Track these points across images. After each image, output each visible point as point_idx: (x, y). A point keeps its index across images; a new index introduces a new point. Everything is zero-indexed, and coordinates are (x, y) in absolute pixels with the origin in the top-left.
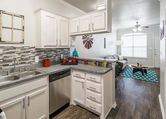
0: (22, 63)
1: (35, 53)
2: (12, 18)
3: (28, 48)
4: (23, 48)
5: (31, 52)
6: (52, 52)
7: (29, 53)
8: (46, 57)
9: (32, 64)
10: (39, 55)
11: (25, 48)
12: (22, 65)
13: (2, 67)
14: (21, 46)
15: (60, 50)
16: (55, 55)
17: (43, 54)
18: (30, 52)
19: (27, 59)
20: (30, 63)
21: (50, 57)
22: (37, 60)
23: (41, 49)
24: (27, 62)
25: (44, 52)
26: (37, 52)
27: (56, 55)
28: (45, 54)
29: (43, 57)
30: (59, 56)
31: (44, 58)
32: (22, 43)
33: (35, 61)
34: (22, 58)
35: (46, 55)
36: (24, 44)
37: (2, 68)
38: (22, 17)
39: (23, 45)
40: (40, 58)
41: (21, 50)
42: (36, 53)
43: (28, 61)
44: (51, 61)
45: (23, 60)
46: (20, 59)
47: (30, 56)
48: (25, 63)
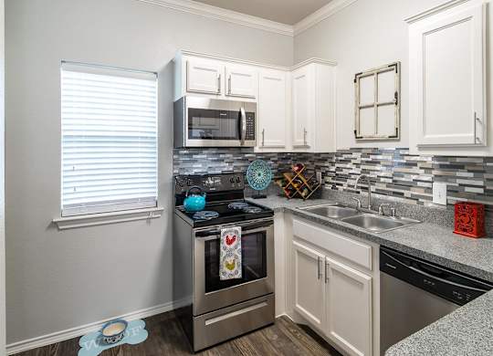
0: (395, 194)
1: (433, 169)
2: (377, 79)
4: (397, 153)
5: (420, 165)
7: (415, 170)
8: (479, 194)
9: (422, 203)
10: (446, 181)
11: (401, 152)
13: (360, 190)
17: (466, 178)
18: (416, 165)
19: (408, 186)
20: (415, 198)
22: (440, 196)
23: (458, 160)
24: (407, 193)
25: (469, 171)
26: (442, 166)
28: (475, 178)
29: (467, 189)
31: (470, 195)
32: (395, 138)
33: (431, 199)
34: (395, 178)
35: (481, 183)
36: (399, 140)
37: (358, 193)
38: (395, 67)
39: (396, 143)
40: (451, 191)
41: (394, 158)
42: (435, 172)
43: (411, 192)
45: (397, 186)
46: (390, 181)
47: (415, 177)
48: (402, 194)
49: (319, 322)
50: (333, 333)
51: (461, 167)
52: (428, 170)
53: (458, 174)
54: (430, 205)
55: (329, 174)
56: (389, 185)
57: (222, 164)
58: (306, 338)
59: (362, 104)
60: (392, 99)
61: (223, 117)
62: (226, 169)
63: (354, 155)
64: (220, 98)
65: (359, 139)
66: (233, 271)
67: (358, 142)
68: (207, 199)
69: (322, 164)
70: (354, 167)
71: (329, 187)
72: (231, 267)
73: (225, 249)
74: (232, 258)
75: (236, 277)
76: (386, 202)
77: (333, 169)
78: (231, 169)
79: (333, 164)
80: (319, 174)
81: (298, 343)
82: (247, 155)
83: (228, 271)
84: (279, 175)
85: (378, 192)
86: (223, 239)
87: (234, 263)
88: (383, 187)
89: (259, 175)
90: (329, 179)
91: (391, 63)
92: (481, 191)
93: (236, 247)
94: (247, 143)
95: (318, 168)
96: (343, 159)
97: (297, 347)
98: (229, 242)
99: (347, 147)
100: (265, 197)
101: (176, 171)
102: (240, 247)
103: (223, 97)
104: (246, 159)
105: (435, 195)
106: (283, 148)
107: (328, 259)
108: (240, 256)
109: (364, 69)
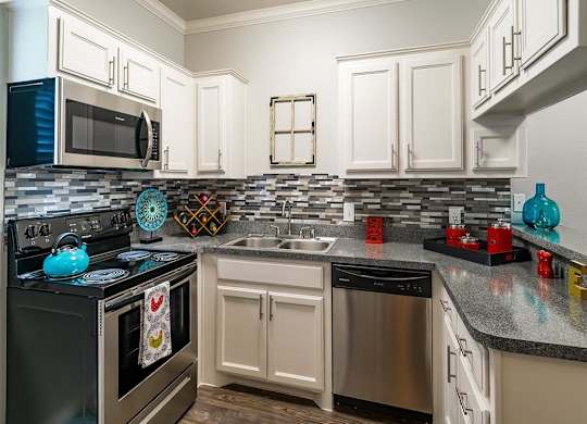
0: (311, 217)
1: (343, 192)
2: (293, 106)
3: (325, 177)
4: (313, 179)
5: (333, 188)
6: (405, 194)
7: (329, 193)
8: (377, 210)
9: (335, 222)
10: (354, 201)
11: (317, 177)
12: (310, 221)
13: (275, 217)
14: (308, 172)
15: (446, 189)
16: (419, 207)
18: (330, 189)
19: (323, 208)
20: (328, 218)
21: (397, 210)
22: (349, 213)
23: (363, 183)
24: (322, 215)
25: (371, 192)
26: (351, 189)
27: (424, 208)
28: (375, 197)
29: (369, 206)
30: (440, 214)
31: (371, 211)
32: (311, 164)
33: (342, 217)
34: (311, 202)
35: (378, 201)
36: (315, 167)
37: (273, 220)
38: (312, 98)
39: (312, 169)
40: (358, 209)
41: (309, 183)
42: (345, 194)
43: (325, 214)
44: (399, 225)
45: (312, 209)
46: (307, 205)
47: (329, 200)
48: (318, 216)
49: (256, 369)
50: (278, 374)
51: (364, 189)
52: (339, 193)
53: (363, 195)
54: (340, 223)
55: (237, 203)
56: (305, 209)
57: (95, 196)
58: (240, 397)
59: (277, 130)
60: (309, 127)
61: (119, 122)
62: (98, 204)
63: (268, 182)
64: (109, 91)
65: (274, 165)
66: (160, 348)
67: (272, 167)
68: (89, 252)
69: (226, 193)
70: (268, 193)
71: (236, 218)
72: (155, 343)
73: (150, 318)
74: (159, 330)
75: (165, 354)
76: (302, 225)
77: (242, 197)
78: (108, 204)
79: (242, 192)
80: (223, 204)
81: (236, 407)
82: (129, 183)
83: (153, 350)
84: (173, 208)
85: (294, 217)
86: (148, 304)
87: (161, 337)
88: (300, 212)
89: (152, 210)
90: (237, 210)
91: (309, 93)
92: (378, 207)
93: (163, 312)
94: (151, 164)
95: (222, 197)
96: (254, 185)
97: (238, 412)
98: (155, 307)
99: (260, 173)
100: (161, 239)
101: (10, 210)
102: (168, 311)
103: (114, 91)
104: (127, 189)
105: (345, 214)
106: (186, 173)
107: (270, 293)
108: (168, 323)
109: (282, 95)
